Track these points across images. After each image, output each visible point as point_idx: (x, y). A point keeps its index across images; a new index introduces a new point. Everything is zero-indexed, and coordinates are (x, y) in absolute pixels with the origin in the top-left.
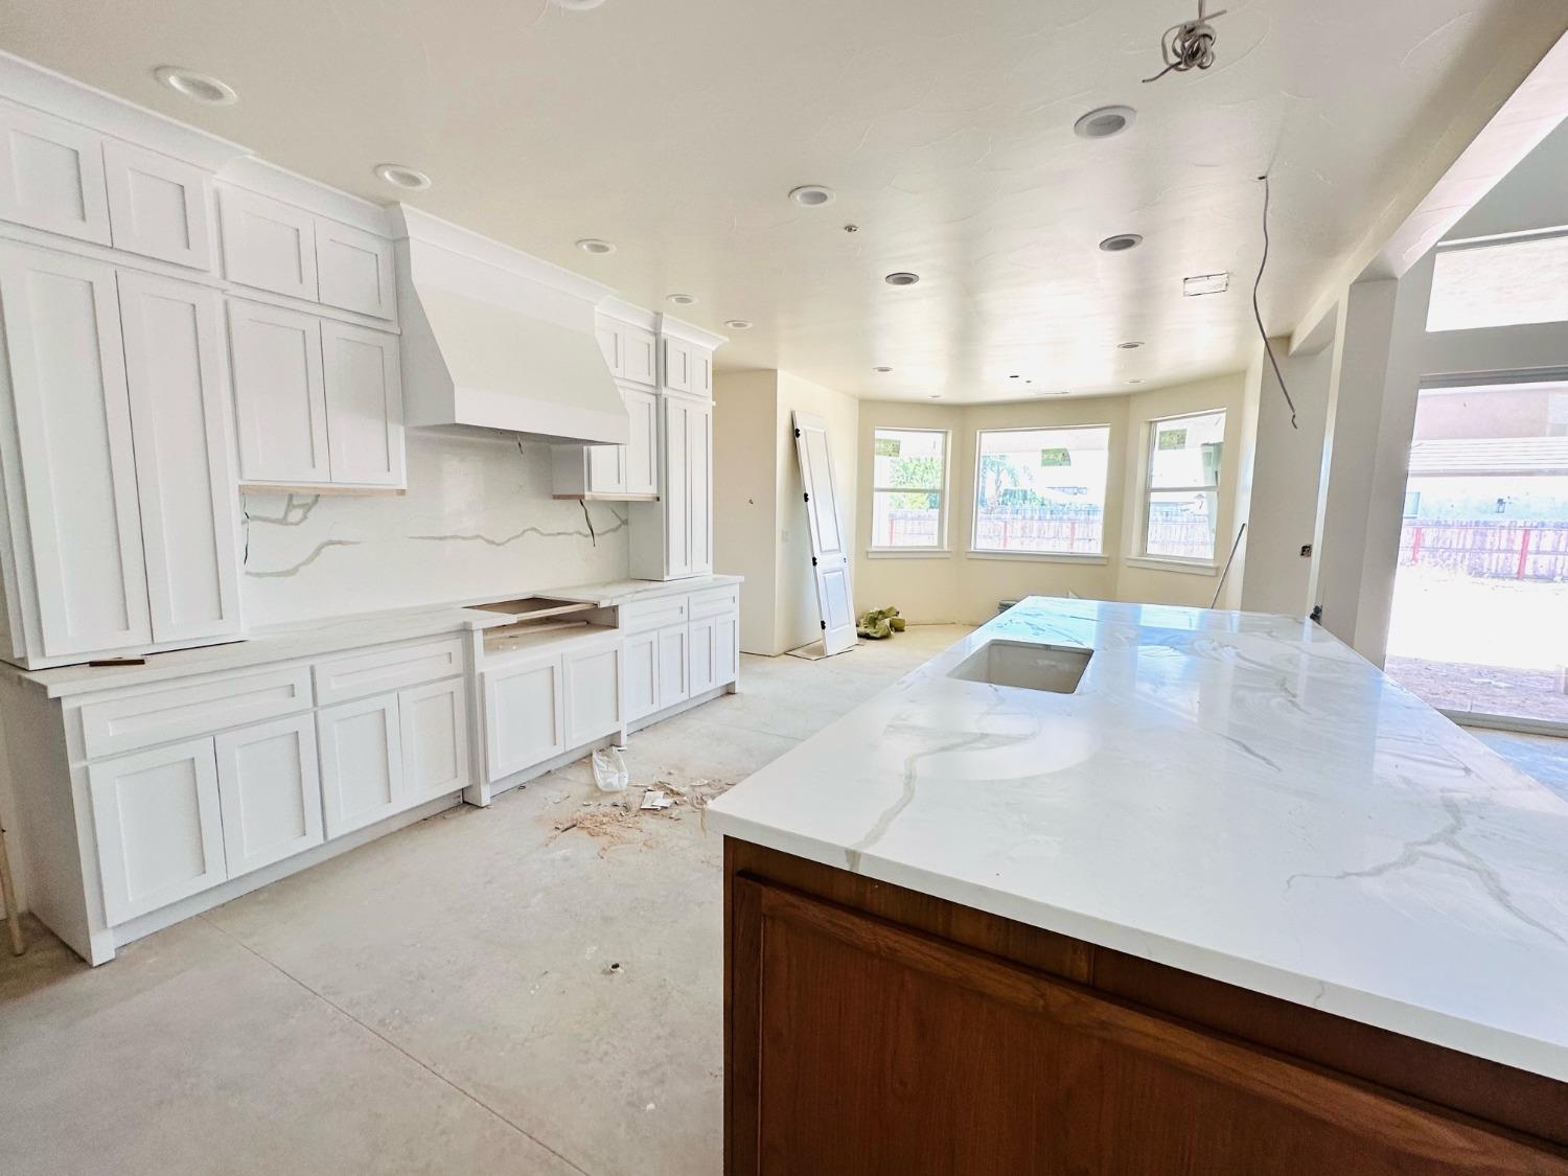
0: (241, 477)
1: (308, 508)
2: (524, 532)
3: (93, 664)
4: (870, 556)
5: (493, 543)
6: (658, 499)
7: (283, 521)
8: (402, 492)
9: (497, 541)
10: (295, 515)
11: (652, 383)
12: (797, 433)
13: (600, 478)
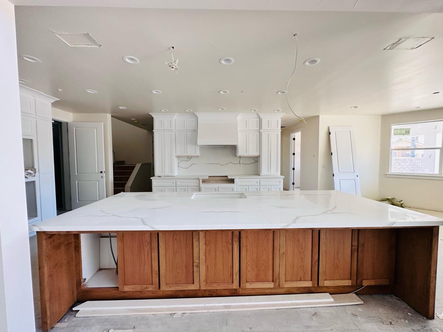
0: (176, 155)
1: (190, 159)
2: (228, 163)
3: (159, 177)
4: (387, 176)
5: (221, 165)
6: (260, 156)
7: (187, 161)
8: (198, 156)
9: (222, 164)
10: (189, 160)
11: (258, 129)
12: (330, 133)
13: (241, 152)
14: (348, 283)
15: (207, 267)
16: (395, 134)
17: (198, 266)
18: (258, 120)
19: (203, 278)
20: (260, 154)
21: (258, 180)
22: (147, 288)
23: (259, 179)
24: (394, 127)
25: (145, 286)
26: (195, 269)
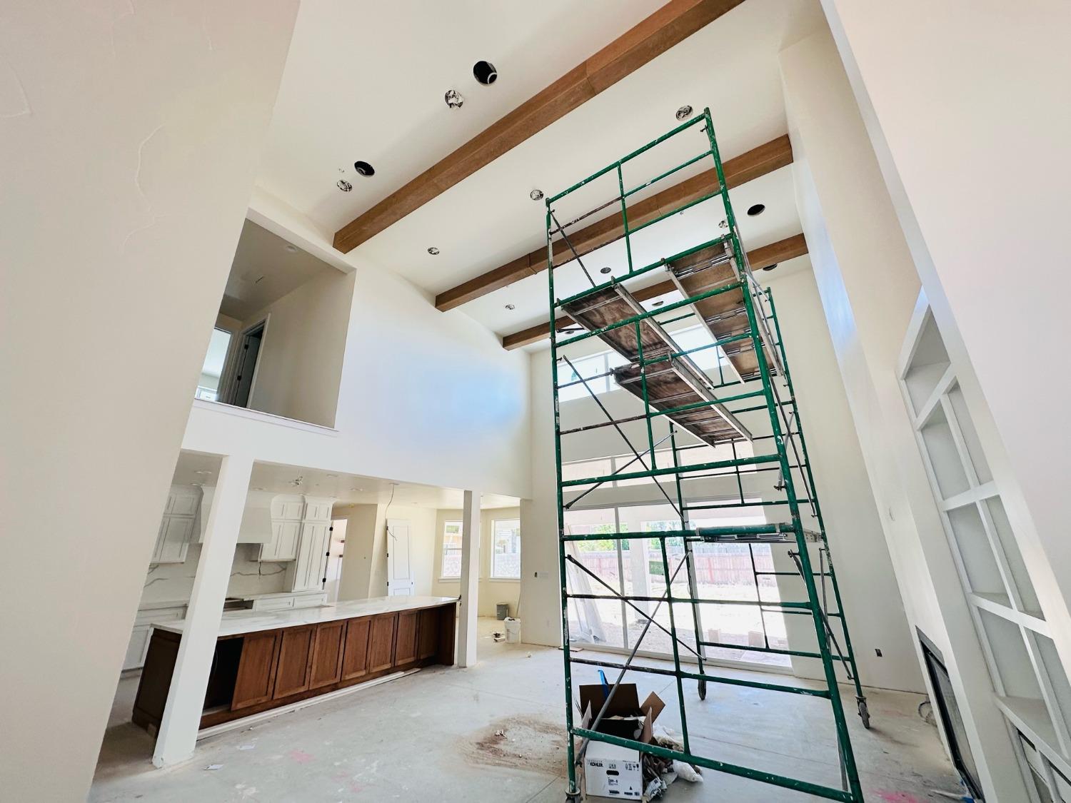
1: (154, 569)
4: (440, 581)
6: (296, 560)
8: (183, 563)
11: (300, 518)
12: (387, 529)
13: (267, 555)
14: (412, 659)
15: (317, 667)
16: (448, 532)
17: (311, 667)
18: (302, 505)
19: (312, 678)
20: (296, 556)
21: (291, 600)
22: (260, 700)
23: (293, 598)
24: (447, 524)
25: (258, 699)
26: (308, 670)
